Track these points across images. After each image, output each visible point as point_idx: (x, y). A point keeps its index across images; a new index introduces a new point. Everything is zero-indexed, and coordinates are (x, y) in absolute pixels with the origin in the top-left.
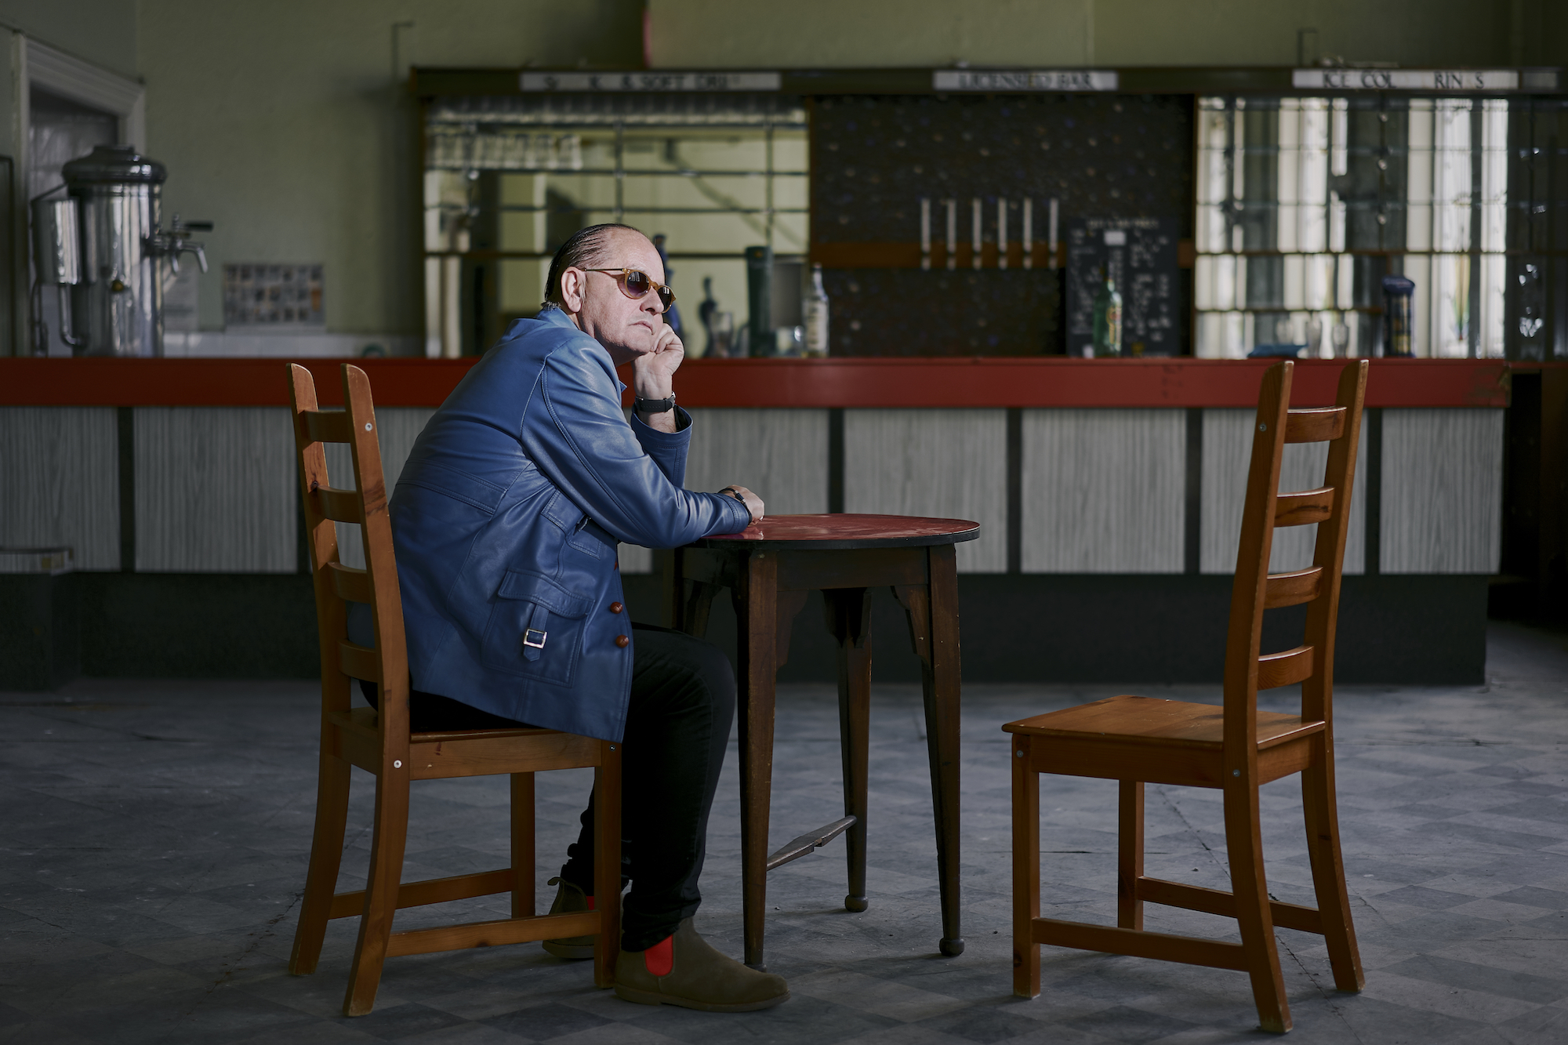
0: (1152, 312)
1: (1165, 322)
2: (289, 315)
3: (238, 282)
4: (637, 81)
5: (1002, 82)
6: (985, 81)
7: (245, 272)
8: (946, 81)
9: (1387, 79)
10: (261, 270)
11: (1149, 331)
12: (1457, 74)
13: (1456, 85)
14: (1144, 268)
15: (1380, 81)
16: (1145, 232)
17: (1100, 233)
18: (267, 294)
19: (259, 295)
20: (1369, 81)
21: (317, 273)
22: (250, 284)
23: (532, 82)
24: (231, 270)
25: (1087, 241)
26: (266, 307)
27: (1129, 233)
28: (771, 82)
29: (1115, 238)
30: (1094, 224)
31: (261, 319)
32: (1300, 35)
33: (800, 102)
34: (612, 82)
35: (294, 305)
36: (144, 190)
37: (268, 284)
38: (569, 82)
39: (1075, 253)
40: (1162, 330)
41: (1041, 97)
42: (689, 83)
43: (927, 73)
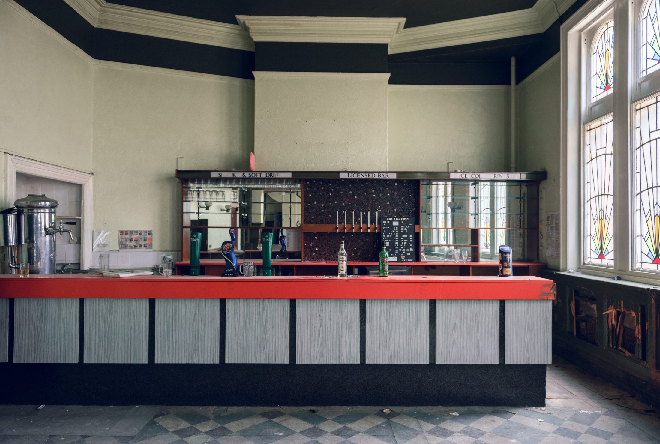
0: (407, 247)
1: (411, 250)
2: (141, 246)
3: (124, 236)
4: (247, 175)
5: (360, 176)
6: (355, 176)
7: (127, 233)
8: (343, 176)
9: (479, 176)
10: (132, 232)
11: (407, 252)
12: (501, 174)
13: (500, 178)
14: (404, 233)
15: (477, 176)
16: (405, 222)
17: (391, 222)
18: (134, 240)
19: (131, 240)
20: (474, 176)
21: (150, 233)
22: (127, 237)
23: (214, 175)
24: (122, 232)
25: (387, 225)
26: (133, 244)
27: (400, 222)
28: (289, 175)
29: (395, 224)
30: (389, 219)
31: (131, 247)
32: (448, 163)
33: (300, 181)
34: (239, 175)
35: (143, 243)
36: (47, 211)
37: (134, 237)
38: (225, 175)
39: (384, 228)
40: (410, 252)
41: (372, 180)
42: (264, 175)
43: (338, 173)
